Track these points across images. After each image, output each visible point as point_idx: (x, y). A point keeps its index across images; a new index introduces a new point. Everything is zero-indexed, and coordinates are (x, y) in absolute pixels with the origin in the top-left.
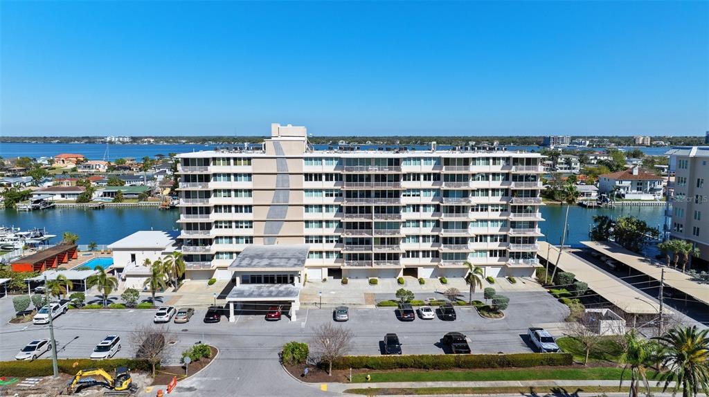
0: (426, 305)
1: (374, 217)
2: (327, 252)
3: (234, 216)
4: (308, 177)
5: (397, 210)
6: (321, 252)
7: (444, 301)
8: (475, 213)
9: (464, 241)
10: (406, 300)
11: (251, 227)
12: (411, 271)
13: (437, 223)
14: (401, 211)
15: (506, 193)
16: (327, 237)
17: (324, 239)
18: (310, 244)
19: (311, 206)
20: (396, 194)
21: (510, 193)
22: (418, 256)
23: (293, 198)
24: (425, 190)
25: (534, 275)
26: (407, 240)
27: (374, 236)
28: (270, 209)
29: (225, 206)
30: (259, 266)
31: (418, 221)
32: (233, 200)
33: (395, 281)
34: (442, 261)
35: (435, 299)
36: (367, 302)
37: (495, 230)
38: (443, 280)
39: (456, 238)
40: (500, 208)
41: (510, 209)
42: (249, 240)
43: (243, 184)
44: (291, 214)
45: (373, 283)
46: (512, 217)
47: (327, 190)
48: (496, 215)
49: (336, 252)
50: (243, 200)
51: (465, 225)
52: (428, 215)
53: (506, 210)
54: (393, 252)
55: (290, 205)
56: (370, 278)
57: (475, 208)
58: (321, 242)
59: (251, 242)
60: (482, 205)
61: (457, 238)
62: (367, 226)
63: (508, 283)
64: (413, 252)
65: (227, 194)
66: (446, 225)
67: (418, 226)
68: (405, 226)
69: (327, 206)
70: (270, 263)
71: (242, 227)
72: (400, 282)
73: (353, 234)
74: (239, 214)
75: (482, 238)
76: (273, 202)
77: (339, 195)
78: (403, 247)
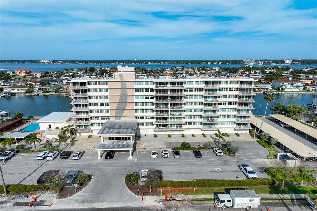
0: (197, 149)
1: (169, 108)
2: (146, 123)
3: (99, 107)
4: (136, 90)
6: (143, 123)
11: (108, 112)
13: (201, 110)
14: (183, 105)
15: (236, 96)
17: (145, 117)
18: (138, 119)
19: (138, 103)
22: (191, 125)
23: (129, 99)
24: (195, 95)
25: (248, 132)
26: (186, 117)
27: (170, 116)
29: (95, 103)
30: (113, 133)
31: (191, 109)
32: (99, 101)
35: (200, 146)
36: (167, 147)
37: (230, 113)
38: (204, 135)
41: (237, 104)
43: (104, 93)
47: (146, 96)
49: (151, 123)
50: (104, 101)
52: (197, 106)
54: (179, 123)
55: (128, 103)
56: (168, 134)
57: (220, 104)
59: (109, 119)
60: (224, 102)
62: (166, 112)
63: (236, 136)
64: (189, 123)
65: (95, 98)
66: (206, 111)
67: (192, 112)
68: (185, 112)
69: (146, 103)
70: (118, 131)
71: (103, 112)
73: (159, 115)
74: (102, 107)
76: (119, 102)
77: (152, 98)
78: (184, 121)
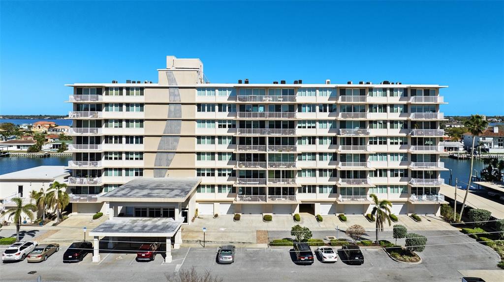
0: (326, 245)
1: (267, 149)
2: (220, 186)
3: (124, 147)
4: (200, 107)
5: (292, 141)
6: (213, 186)
7: (345, 240)
8: (373, 146)
9: (363, 175)
10: (303, 238)
11: (141, 159)
12: (308, 208)
13: (335, 156)
14: (297, 144)
15: (406, 125)
16: (220, 170)
17: (216, 172)
18: (201, 177)
19: (204, 137)
20: (291, 125)
21: (409, 125)
22: (314, 191)
23: (185, 128)
24: (321, 122)
25: (438, 213)
26: (303, 174)
27: (268, 168)
28: (161, 140)
29: (116, 137)
31: (314, 154)
32: (124, 131)
33: (290, 217)
34: (340, 196)
35: (335, 239)
36: (259, 240)
37: (395, 164)
38: (342, 217)
39: (354, 171)
40: (400, 141)
41: (409, 141)
42: (139, 172)
43: (135, 114)
44: (183, 145)
45: (267, 219)
46: (413, 150)
47: (220, 121)
48: (396, 149)
49: (229, 186)
50: (134, 131)
51: (363, 158)
52: (325, 147)
53: (406, 143)
54: (288, 186)
55: (181, 136)
56: (264, 214)
57: (374, 141)
58: (213, 175)
59: (141, 174)
60: (380, 138)
61: (356, 172)
62: (261, 158)
63: (412, 221)
64: (309, 186)
65: (118, 124)
66: (344, 158)
67: (315, 159)
68: (301, 160)
69: (220, 137)
71: (132, 159)
72: (296, 219)
73: (246, 167)
74: (130, 145)
75: (381, 172)
76: (164, 133)
77: (232, 126)
78: (299, 181)
